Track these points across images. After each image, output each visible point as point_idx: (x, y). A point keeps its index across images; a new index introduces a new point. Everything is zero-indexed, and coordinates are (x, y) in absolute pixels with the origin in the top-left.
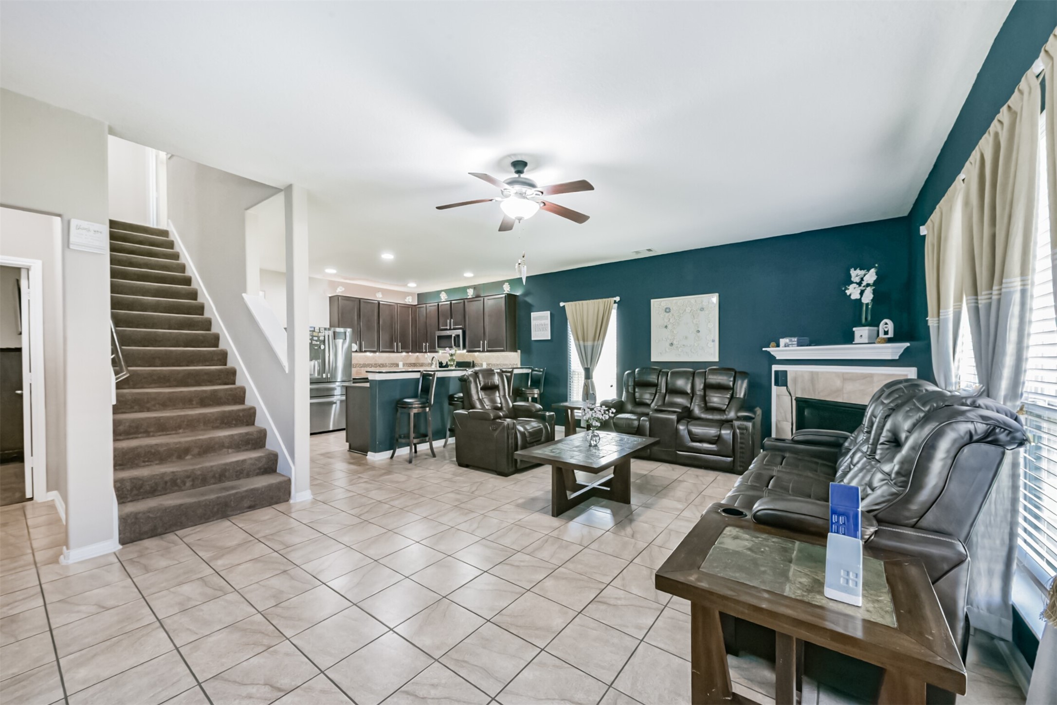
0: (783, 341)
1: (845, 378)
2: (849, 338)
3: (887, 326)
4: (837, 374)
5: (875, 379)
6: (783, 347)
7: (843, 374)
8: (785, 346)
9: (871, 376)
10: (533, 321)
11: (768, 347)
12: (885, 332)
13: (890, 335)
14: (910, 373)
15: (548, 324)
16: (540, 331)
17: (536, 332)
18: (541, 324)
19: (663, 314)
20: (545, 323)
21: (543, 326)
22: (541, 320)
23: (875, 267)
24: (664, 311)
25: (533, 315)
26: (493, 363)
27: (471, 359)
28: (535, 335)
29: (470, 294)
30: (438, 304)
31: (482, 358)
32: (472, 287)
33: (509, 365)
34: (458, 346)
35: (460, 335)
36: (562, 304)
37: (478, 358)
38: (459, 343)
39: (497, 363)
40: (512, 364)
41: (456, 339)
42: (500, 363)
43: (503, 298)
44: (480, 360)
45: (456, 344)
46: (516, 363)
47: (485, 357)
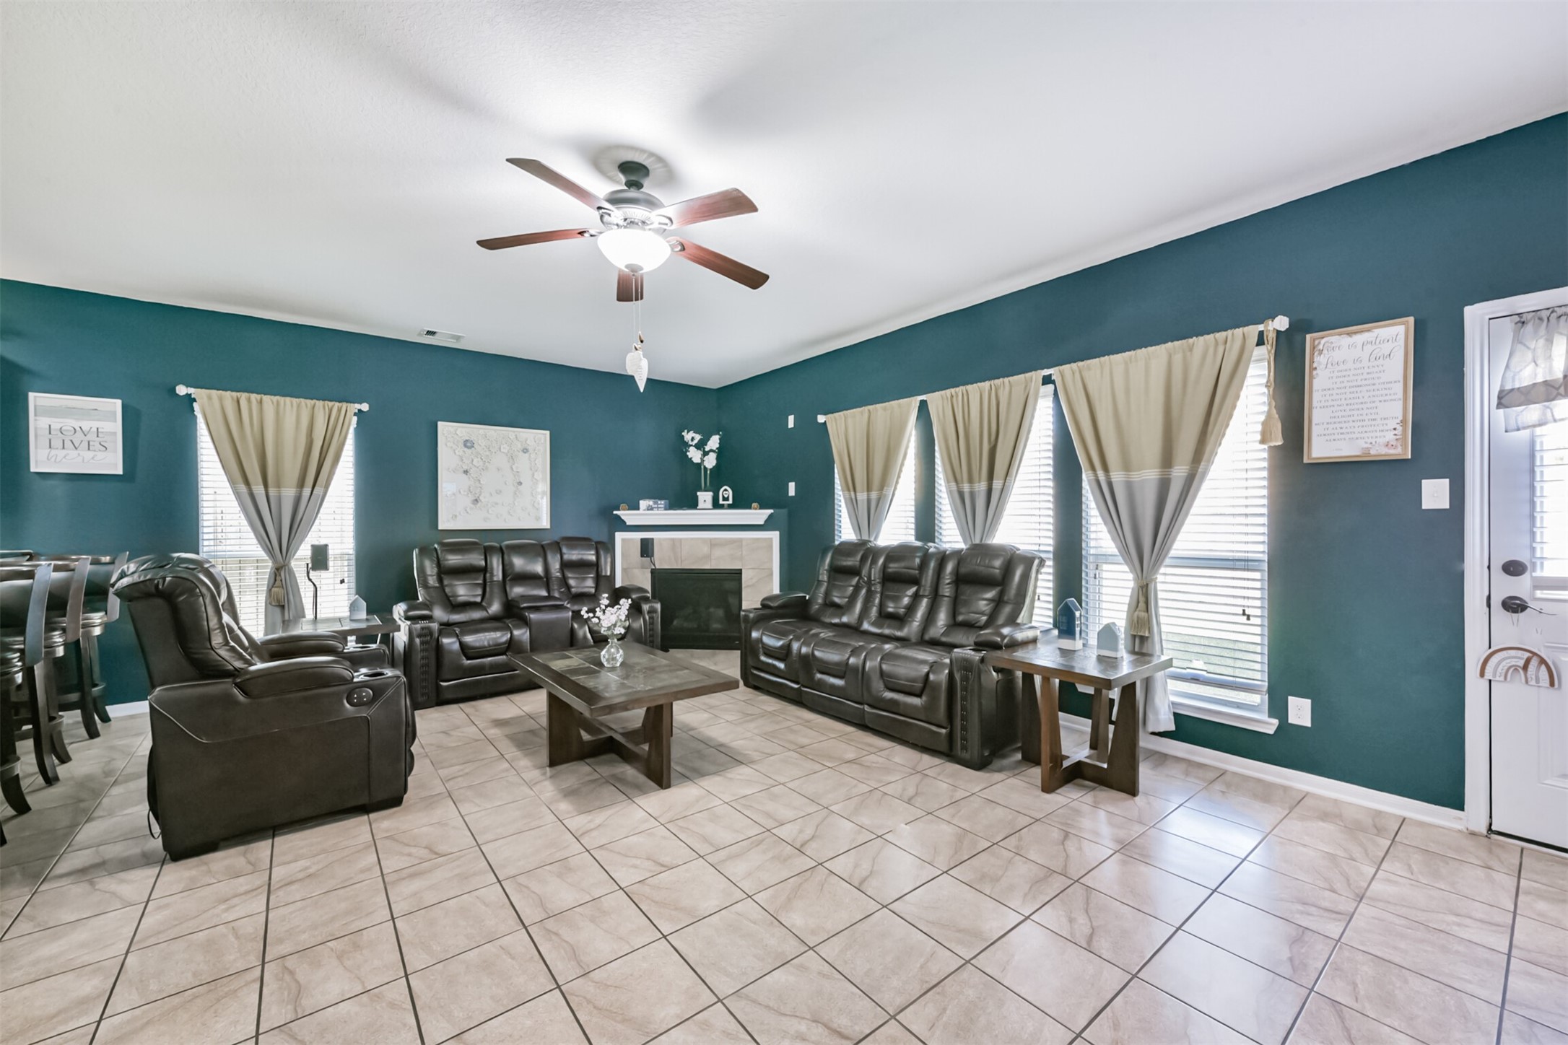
0: (643, 504)
1: (713, 544)
2: (693, 504)
3: (727, 492)
4: (704, 540)
5: (744, 543)
6: (644, 510)
7: (711, 539)
8: (648, 510)
9: (740, 540)
10: (37, 418)
11: (619, 510)
12: (725, 499)
13: (730, 502)
14: (775, 536)
15: (115, 434)
16: (76, 448)
17: (53, 452)
18: (78, 429)
19: (461, 450)
20: (99, 430)
21: (92, 437)
22: (77, 419)
23: (719, 434)
24: (461, 444)
25: (36, 399)
28: (49, 459)
36: (181, 390)
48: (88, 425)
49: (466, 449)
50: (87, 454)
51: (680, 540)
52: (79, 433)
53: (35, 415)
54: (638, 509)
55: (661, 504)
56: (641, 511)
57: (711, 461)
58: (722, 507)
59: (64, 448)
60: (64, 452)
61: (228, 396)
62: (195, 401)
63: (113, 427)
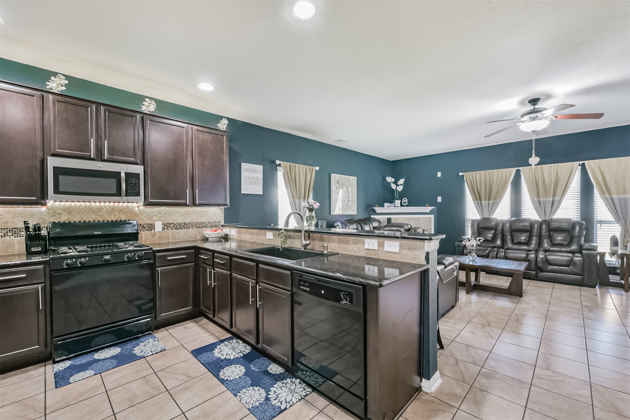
0: (386, 205)
3: (405, 200)
4: (405, 218)
5: (421, 219)
6: (386, 207)
7: (408, 218)
8: (388, 207)
9: (419, 218)
10: (244, 173)
11: (375, 207)
12: (404, 203)
13: (407, 204)
14: (432, 216)
15: (261, 178)
16: (252, 184)
17: (247, 186)
18: (252, 177)
19: (336, 184)
20: (258, 178)
21: (255, 180)
22: (252, 173)
23: (404, 179)
24: (337, 183)
25: (244, 166)
26: (177, 222)
27: (121, 217)
28: (246, 189)
29: (148, 107)
30: (43, 96)
31: (153, 215)
32: (153, 99)
33: (207, 223)
34: (134, 194)
35: (139, 174)
36: (278, 162)
37: (141, 215)
38: (137, 190)
39: (185, 222)
40: (212, 222)
41: (130, 181)
42: (191, 222)
43: (224, 136)
44: (147, 219)
45: (129, 191)
46: (218, 221)
47: (160, 214)
48: (255, 175)
50: (255, 187)
51: (397, 218)
52: (253, 179)
53: (244, 172)
54: (384, 207)
55: (393, 205)
56: (385, 208)
57: (400, 189)
58: (403, 206)
59: (249, 184)
60: (249, 186)
61: (289, 164)
62: (280, 166)
63: (261, 176)
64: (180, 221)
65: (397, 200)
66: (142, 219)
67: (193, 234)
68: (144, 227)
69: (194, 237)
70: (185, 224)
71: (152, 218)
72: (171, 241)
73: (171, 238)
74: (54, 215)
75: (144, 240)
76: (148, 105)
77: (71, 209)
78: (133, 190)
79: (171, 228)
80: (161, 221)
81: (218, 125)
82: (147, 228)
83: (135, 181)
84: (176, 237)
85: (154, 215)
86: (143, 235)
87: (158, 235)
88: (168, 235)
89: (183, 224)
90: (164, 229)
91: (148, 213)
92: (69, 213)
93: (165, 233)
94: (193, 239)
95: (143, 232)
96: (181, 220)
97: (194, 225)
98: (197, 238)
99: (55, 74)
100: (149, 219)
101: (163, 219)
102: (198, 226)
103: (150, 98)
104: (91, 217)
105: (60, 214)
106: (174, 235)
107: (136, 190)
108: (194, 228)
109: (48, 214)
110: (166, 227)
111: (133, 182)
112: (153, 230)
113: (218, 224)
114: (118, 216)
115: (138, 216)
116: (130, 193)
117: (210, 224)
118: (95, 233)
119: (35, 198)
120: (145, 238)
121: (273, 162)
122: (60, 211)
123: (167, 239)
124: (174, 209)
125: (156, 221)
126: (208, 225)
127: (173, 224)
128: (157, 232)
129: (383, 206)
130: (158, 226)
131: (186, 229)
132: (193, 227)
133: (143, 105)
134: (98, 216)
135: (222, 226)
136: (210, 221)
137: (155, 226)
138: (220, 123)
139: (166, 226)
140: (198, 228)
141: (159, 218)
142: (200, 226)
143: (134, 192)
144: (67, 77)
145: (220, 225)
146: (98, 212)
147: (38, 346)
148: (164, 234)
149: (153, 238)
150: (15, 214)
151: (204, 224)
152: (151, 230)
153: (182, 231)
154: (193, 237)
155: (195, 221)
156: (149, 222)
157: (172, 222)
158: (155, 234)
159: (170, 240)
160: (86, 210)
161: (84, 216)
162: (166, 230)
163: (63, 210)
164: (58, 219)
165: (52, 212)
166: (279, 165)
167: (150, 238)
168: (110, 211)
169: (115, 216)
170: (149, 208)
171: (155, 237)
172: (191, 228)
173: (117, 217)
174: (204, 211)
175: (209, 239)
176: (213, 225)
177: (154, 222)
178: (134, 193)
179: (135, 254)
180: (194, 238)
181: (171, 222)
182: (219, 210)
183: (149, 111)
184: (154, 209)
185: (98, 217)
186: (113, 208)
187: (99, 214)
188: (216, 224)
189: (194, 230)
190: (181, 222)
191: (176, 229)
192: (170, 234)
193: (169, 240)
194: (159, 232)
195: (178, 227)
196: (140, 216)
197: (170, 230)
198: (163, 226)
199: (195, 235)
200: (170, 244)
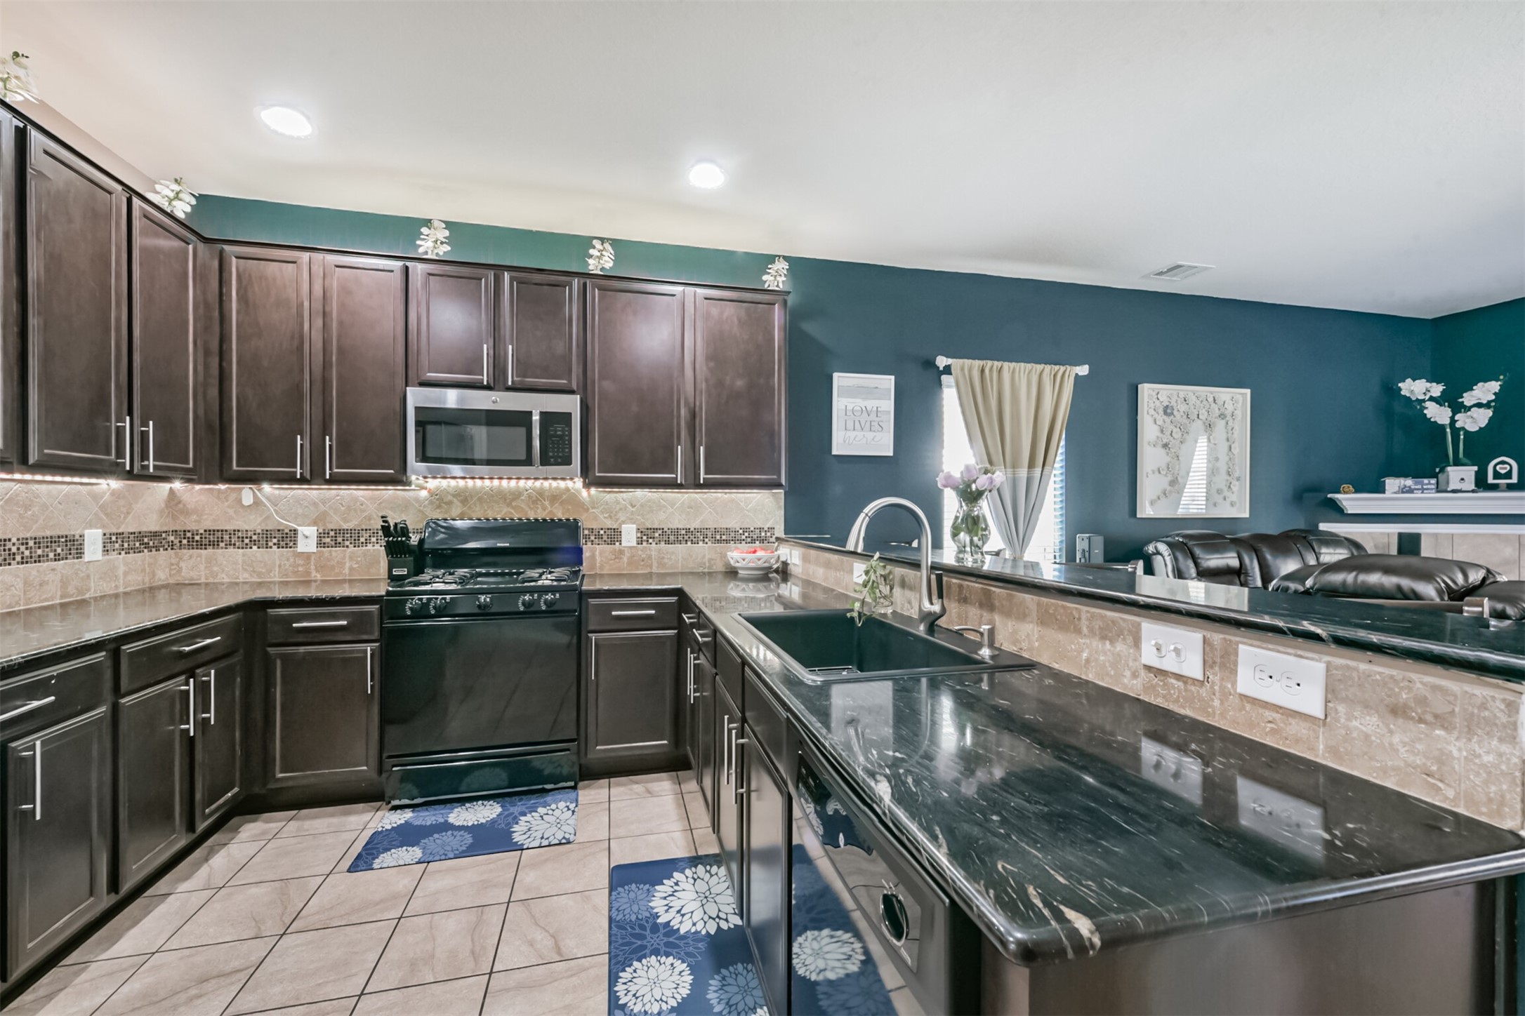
0: (1394, 483)
3: (1505, 465)
6: (1395, 493)
10: (840, 399)
11: (1339, 492)
12: (1497, 475)
13: (1515, 480)
15: (889, 412)
16: (863, 430)
17: (849, 433)
18: (864, 409)
19: (1161, 418)
20: (879, 409)
21: (873, 416)
22: (864, 399)
24: (1161, 411)
25: (841, 380)
26: (671, 526)
27: (555, 511)
28: (844, 441)
29: (601, 261)
30: (407, 268)
31: (618, 509)
32: (608, 239)
33: (741, 531)
34: (559, 460)
35: (570, 414)
36: (942, 362)
37: (593, 508)
38: (567, 450)
39: (688, 527)
40: (752, 529)
41: (552, 431)
42: (702, 527)
43: (774, 304)
44: (605, 518)
45: (551, 454)
46: (768, 526)
47: (633, 506)
48: (871, 404)
49: (1165, 417)
50: (870, 435)
51: (1451, 535)
52: (865, 414)
53: (838, 396)
54: (1384, 492)
55: (1429, 484)
56: (1388, 494)
57: (1475, 421)
58: (1494, 488)
59: (854, 429)
60: (855, 433)
61: (977, 364)
62: (950, 374)
63: (889, 405)
64: (676, 525)
65: (1457, 463)
66: (595, 518)
67: (707, 557)
68: (599, 537)
69: (707, 565)
70: (688, 530)
71: (615, 515)
72: (655, 570)
73: (655, 564)
74: (439, 507)
75: (598, 565)
76: (599, 254)
77: (467, 494)
78: (558, 452)
79: (656, 540)
80: (634, 523)
81: (765, 278)
82: (605, 538)
83: (563, 431)
84: (666, 561)
85: (621, 509)
86: (597, 553)
87: (627, 554)
88: (650, 557)
89: (683, 532)
90: (640, 542)
91: (607, 504)
92: (464, 501)
93: (642, 551)
94: (706, 570)
95: (597, 546)
96: (678, 522)
97: (709, 535)
98: (714, 567)
99: (427, 223)
100: (610, 517)
101: (639, 517)
102: (718, 537)
103: (602, 240)
104: (501, 511)
105: (450, 503)
106: (663, 558)
107: (563, 451)
108: (709, 543)
109: (431, 503)
110: (645, 538)
111: (559, 433)
112: (617, 544)
113: (769, 534)
114: (550, 509)
115: (588, 509)
116: (552, 457)
117: (746, 534)
118: (499, 545)
119: (392, 471)
120: (602, 561)
121: (930, 364)
122: (450, 498)
123: (647, 566)
124: (664, 495)
125: (624, 522)
126: (743, 537)
127: (660, 532)
128: (626, 549)
129: (1380, 489)
130: (629, 535)
131: (689, 543)
132: (706, 540)
133: (591, 256)
134: (513, 508)
135: (778, 539)
136: (747, 526)
137: (622, 533)
138: (769, 273)
139: (646, 535)
140: (719, 541)
141: (631, 517)
142: (724, 537)
143: (560, 454)
144: (449, 225)
145: (774, 537)
146: (514, 499)
147: (365, 768)
148: (640, 553)
149: (617, 560)
150: (381, 503)
151: (733, 534)
152: (612, 543)
153: (680, 549)
154: (705, 564)
155: (712, 525)
156: (609, 524)
157: (658, 527)
158: (621, 552)
159: (654, 568)
160: (492, 496)
161: (488, 508)
162: (645, 544)
163: (454, 496)
164: (446, 513)
165: (437, 499)
166: (948, 370)
167: (611, 562)
168: (534, 498)
169: (545, 510)
170: (610, 492)
171: (621, 558)
172: (701, 543)
173: (547, 511)
174: (732, 500)
175: (740, 572)
176: (755, 537)
177: (620, 525)
178: (560, 457)
179: (539, 597)
180: (709, 568)
181: (655, 527)
182: (771, 499)
183: (602, 269)
184: (622, 494)
185: (513, 511)
186: (541, 493)
187: (514, 504)
188: (763, 534)
189: (709, 547)
190: (680, 527)
191: (668, 542)
192: (653, 553)
193: (651, 568)
194: (631, 547)
195: (672, 538)
196: (591, 510)
197: (654, 544)
198: (639, 535)
199: (710, 560)
200: (654, 576)
